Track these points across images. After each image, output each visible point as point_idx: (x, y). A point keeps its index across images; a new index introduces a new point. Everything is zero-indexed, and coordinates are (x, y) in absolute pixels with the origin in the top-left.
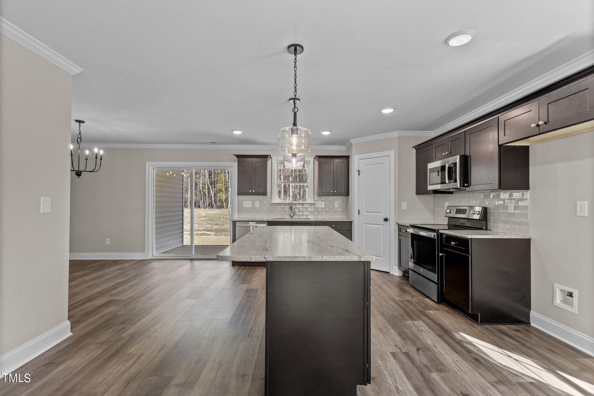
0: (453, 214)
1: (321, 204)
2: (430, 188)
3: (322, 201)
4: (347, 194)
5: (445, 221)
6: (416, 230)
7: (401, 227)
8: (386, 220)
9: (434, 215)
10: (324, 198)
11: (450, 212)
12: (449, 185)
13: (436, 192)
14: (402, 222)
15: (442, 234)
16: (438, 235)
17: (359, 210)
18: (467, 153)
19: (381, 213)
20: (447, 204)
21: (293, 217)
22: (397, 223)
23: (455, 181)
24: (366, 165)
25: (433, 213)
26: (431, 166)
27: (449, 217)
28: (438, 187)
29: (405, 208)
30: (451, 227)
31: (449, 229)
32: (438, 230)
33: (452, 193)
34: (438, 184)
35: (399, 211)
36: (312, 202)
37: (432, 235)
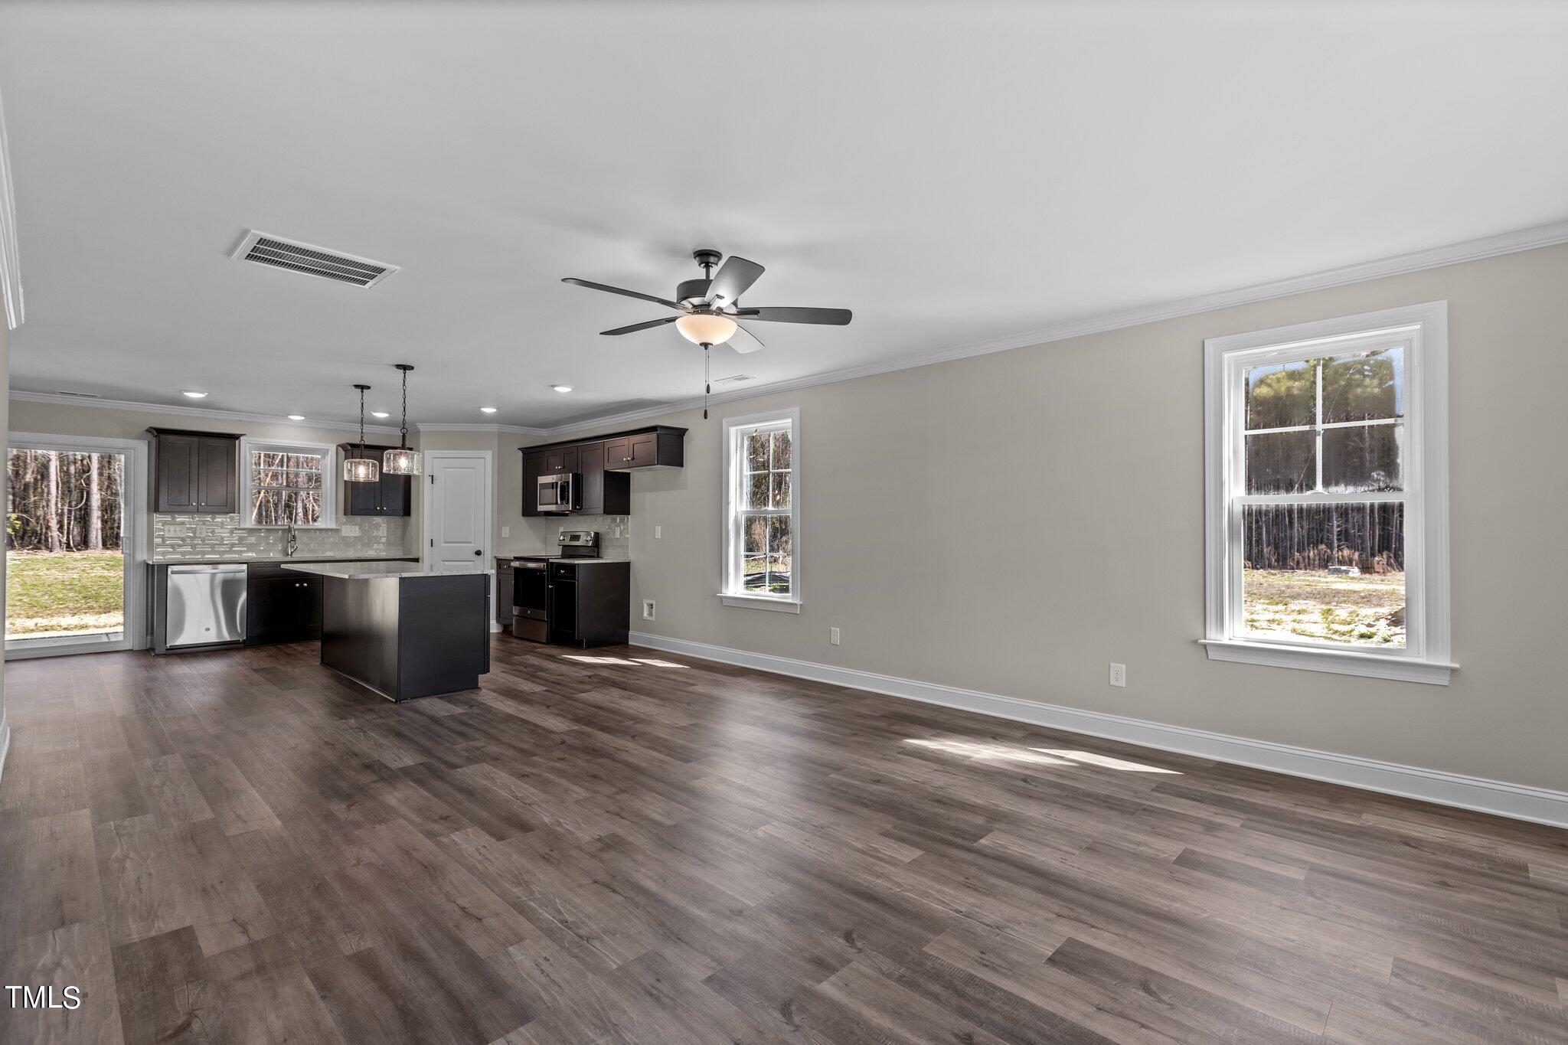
0: (567, 542)
1: (351, 530)
2: (541, 508)
3: (355, 524)
4: (407, 511)
5: (558, 552)
6: (522, 563)
7: (500, 562)
8: (478, 553)
9: (546, 545)
10: (358, 519)
11: (564, 540)
12: (563, 508)
13: (548, 514)
14: (502, 556)
15: (552, 563)
16: (547, 564)
17: (432, 540)
18: (580, 472)
19: (471, 543)
20: (561, 529)
21: (291, 555)
22: (495, 557)
23: (568, 503)
24: (444, 468)
25: (545, 542)
26: (543, 480)
27: (564, 546)
28: (553, 508)
29: (507, 536)
30: (564, 556)
31: (562, 558)
32: (548, 559)
33: (567, 515)
34: (552, 504)
35: (498, 539)
36: (333, 526)
37: (542, 565)
